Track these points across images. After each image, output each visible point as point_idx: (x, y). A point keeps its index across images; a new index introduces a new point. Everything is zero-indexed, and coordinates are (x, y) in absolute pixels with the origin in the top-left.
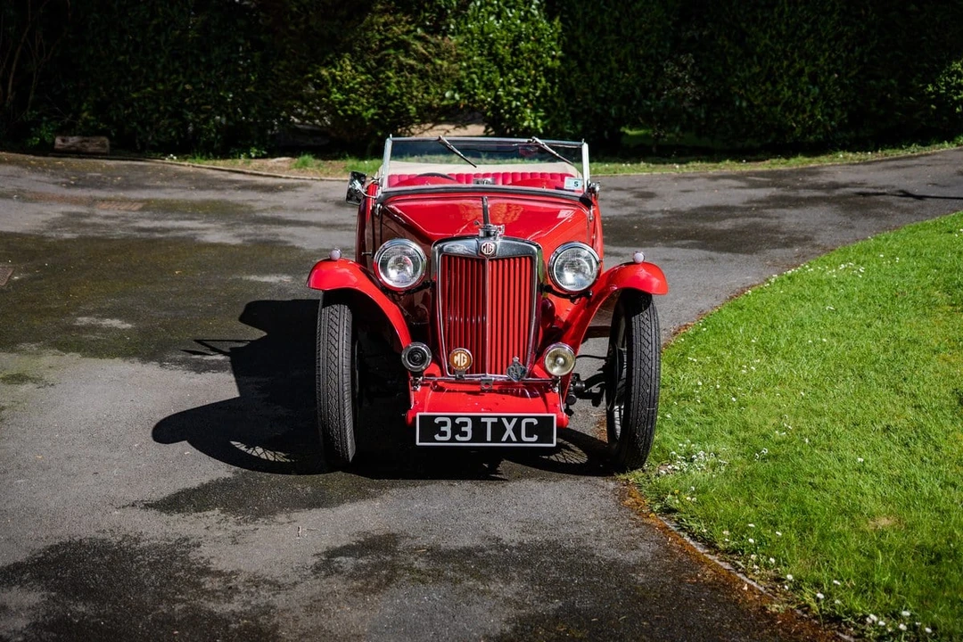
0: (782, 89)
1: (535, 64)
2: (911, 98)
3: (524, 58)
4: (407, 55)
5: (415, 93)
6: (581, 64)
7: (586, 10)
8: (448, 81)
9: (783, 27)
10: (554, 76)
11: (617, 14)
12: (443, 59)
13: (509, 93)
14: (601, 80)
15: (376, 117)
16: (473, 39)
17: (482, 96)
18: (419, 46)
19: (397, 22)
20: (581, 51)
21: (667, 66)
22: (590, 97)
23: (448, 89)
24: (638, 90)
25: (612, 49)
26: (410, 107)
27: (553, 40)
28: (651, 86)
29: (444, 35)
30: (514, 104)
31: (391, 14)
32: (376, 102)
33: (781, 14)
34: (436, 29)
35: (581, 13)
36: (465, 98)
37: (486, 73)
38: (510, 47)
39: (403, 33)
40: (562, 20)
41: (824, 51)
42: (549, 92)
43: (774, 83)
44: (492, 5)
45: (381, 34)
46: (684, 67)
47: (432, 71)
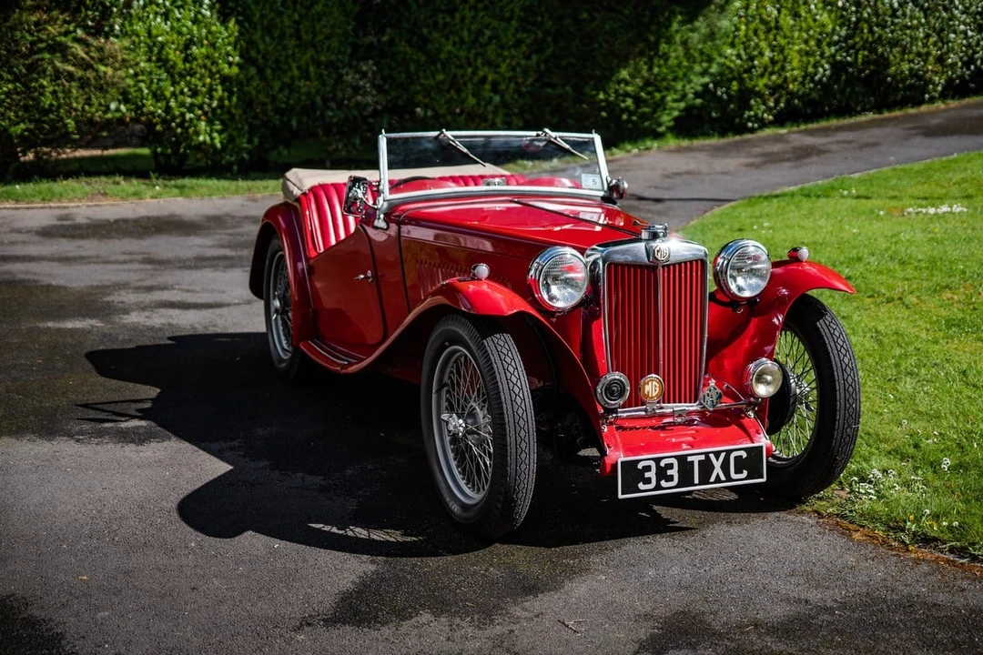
0: (467, 97)
1: (210, 71)
2: (585, 106)
3: (198, 65)
4: (65, 60)
5: (75, 105)
6: (261, 72)
7: (264, 12)
8: (113, 91)
9: (465, 34)
10: (231, 84)
11: (296, 17)
12: (106, 65)
13: (182, 104)
14: (281, 90)
15: (26, 133)
16: (140, 42)
17: (152, 108)
18: (79, 50)
19: (53, 21)
20: (260, 56)
21: (347, 74)
22: (270, 107)
23: (113, 100)
24: (319, 99)
25: (293, 54)
26: (69, 121)
27: (229, 44)
28: (331, 95)
29: (107, 38)
30: (188, 116)
31: (45, 12)
32: (26, 115)
33: (463, 20)
34: (97, 31)
35: (258, 16)
36: (132, 110)
37: (155, 81)
38: (181, 52)
39: (60, 34)
40: (237, 22)
41: (504, 59)
42: (226, 103)
43: (459, 91)
44: (158, 5)
45: (32, 35)
46: (364, 75)
47: (95, 79)
